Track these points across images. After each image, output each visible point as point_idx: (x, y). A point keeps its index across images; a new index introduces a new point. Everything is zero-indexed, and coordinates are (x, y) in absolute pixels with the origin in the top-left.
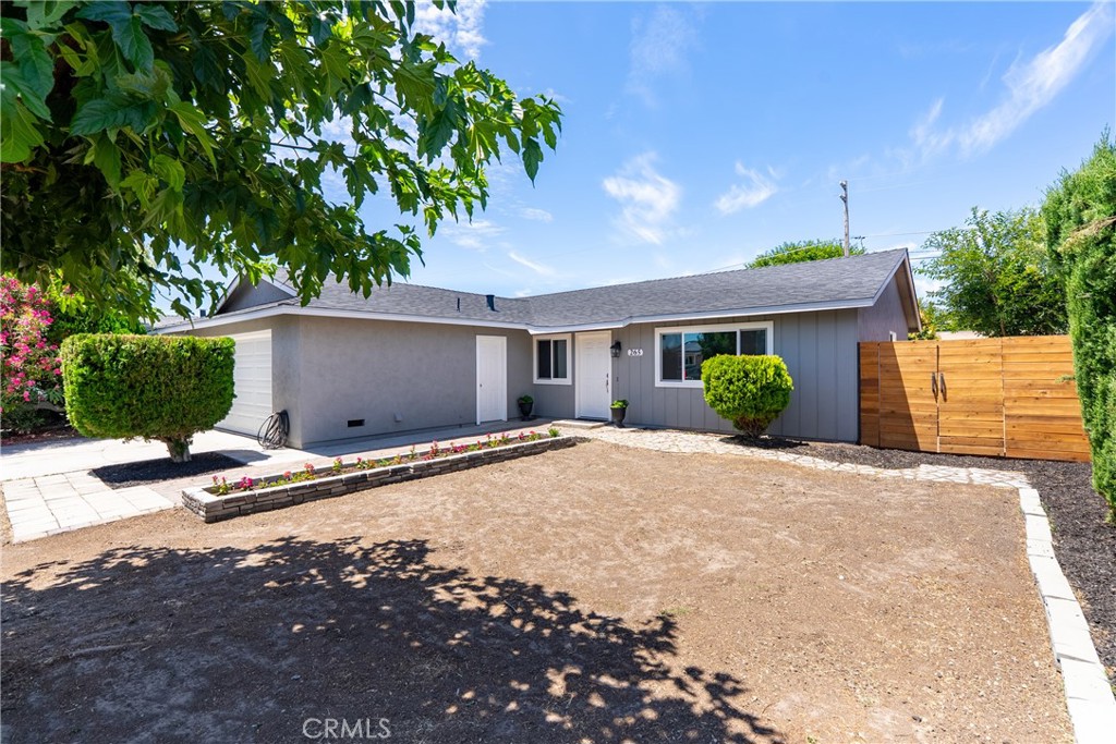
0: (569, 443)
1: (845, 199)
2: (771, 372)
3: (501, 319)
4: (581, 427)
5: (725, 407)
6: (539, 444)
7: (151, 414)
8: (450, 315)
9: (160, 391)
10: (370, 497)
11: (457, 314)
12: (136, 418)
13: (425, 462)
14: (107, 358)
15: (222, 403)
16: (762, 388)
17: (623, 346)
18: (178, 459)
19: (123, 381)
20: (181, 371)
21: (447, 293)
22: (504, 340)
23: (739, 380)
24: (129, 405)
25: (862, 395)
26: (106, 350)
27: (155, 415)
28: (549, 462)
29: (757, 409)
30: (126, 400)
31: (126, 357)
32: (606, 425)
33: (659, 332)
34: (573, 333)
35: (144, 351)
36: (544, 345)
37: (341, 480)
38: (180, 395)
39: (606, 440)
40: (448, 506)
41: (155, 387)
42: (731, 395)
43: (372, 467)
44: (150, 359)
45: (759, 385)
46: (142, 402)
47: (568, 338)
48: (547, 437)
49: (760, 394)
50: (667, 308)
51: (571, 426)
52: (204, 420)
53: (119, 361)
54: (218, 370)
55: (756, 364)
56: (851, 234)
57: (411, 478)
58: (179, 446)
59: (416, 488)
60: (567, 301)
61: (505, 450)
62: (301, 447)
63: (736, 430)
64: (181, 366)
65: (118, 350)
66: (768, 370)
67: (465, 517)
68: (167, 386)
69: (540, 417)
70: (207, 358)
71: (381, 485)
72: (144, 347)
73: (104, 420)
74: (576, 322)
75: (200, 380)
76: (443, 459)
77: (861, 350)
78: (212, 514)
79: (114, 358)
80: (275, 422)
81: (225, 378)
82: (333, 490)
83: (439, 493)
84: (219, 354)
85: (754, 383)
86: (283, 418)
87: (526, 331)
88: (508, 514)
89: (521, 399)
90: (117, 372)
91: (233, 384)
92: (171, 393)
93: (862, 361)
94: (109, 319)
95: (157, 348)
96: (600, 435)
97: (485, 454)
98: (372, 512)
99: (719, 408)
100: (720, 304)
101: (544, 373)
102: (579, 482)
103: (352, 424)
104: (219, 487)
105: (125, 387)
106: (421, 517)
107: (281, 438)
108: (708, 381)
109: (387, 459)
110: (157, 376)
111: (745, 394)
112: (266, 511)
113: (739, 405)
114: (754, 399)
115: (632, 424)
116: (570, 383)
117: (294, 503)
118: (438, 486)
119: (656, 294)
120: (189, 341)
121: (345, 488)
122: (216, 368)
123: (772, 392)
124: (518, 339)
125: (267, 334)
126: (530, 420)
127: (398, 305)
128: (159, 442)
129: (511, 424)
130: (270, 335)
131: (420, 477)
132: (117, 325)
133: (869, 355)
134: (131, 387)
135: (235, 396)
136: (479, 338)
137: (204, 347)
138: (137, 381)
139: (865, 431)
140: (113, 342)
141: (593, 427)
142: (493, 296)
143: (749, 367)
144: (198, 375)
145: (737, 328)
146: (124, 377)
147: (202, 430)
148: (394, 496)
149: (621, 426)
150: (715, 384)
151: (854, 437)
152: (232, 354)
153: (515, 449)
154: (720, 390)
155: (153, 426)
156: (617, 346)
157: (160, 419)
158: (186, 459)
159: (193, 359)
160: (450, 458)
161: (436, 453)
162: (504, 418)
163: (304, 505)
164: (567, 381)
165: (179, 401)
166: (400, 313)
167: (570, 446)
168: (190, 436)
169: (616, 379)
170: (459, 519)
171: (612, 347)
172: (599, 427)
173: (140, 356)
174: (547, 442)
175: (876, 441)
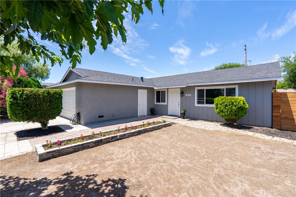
0: (169, 125)
1: (245, 50)
2: (242, 102)
3: (146, 84)
4: (171, 118)
5: (223, 114)
6: (160, 125)
7: (34, 114)
8: (130, 83)
9: (37, 107)
10: (103, 149)
11: (132, 82)
12: (29, 116)
13: (123, 133)
14: (18, 96)
15: (58, 111)
16: (238, 108)
17: (184, 93)
18: (44, 129)
19: (25, 104)
20: (44, 100)
21: (129, 77)
22: (146, 91)
23: (229, 105)
24: (27, 111)
25: (273, 111)
26: (19, 93)
27: (35, 115)
28: (165, 133)
29: (236, 115)
30: (25, 110)
31: (25, 96)
32: (178, 118)
33: (196, 88)
34: (168, 89)
35: (31, 94)
36: (158, 92)
37: (93, 142)
38: (43, 108)
39: (180, 123)
40: (133, 155)
41: (35, 106)
42: (226, 110)
43: (105, 136)
44: (33, 96)
45: (237, 107)
46: (31, 110)
47: (166, 90)
48: (162, 123)
49: (237, 110)
50: (199, 81)
51: (167, 118)
52: (52, 116)
53: (23, 97)
54: (57, 100)
55: (236, 100)
56: (247, 60)
57: (118, 140)
58: (44, 124)
59: (120, 144)
60: (164, 79)
61: (150, 128)
62: (83, 124)
63: (225, 121)
64: (44, 99)
65: (23, 93)
66: (241, 102)
67: (140, 162)
68: (39, 105)
69: (157, 114)
70: (53, 96)
71: (107, 143)
72: (31, 92)
73: (18, 116)
74: (169, 85)
75: (51, 103)
76: (129, 132)
77: (273, 95)
78: (42, 158)
79: (21, 96)
80: (76, 116)
81: (59, 103)
82: (90, 146)
83: (128, 147)
84: (57, 95)
85: (235, 106)
86: (78, 115)
87: (153, 88)
88: (157, 161)
89: (151, 109)
90: (22, 101)
91: (62, 104)
92: (41, 108)
93: (273, 99)
94: (31, 84)
95: (36, 93)
96: (178, 121)
97: (143, 130)
98: (103, 158)
99: (221, 114)
100: (218, 80)
101: (158, 101)
102: (179, 143)
103: (100, 117)
104: (48, 144)
105: (25, 105)
106: (122, 162)
107: (78, 121)
108: (217, 105)
109: (110, 132)
110: (36, 102)
111: (232, 110)
112: (63, 155)
113: (229, 114)
114: (235, 112)
115: (187, 118)
116: (167, 104)
117: (75, 151)
118: (128, 143)
119: (193, 77)
120: (47, 90)
121: (94, 145)
122: (56, 99)
123: (241, 110)
124: (150, 90)
125: (74, 89)
126: (154, 115)
127: (114, 79)
128: (38, 123)
129: (149, 117)
130: (75, 89)
131: (121, 139)
132: (33, 85)
133: (277, 97)
134: (27, 105)
135: (63, 108)
136: (139, 90)
137: (52, 92)
138: (29, 104)
139: (274, 124)
140: (21, 91)
141: (175, 119)
142: (143, 77)
143: (233, 101)
144: (50, 101)
145: (224, 87)
146: (25, 102)
147: (52, 119)
148: (112, 148)
149: (184, 118)
150: (220, 106)
151: (270, 125)
152: (62, 95)
153: (153, 128)
154: (222, 108)
155: (35, 118)
156: (182, 93)
157: (37, 116)
158: (46, 129)
159: (48, 96)
160: (132, 131)
161: (126, 129)
162: (146, 115)
163: (78, 152)
165: (43, 110)
166: (115, 82)
167: (170, 126)
168: (48, 121)
169: (182, 103)
170: (137, 164)
171: (181, 93)
172: (177, 118)
173: (30, 95)
174: (163, 125)
175: (279, 127)
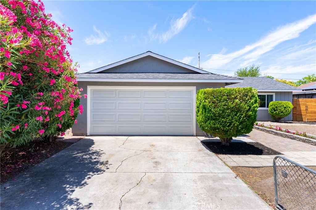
25: (293, 110)
133: (295, 102)
139: (294, 118)
145: (266, 94)
151: (292, 120)
175: (296, 120)
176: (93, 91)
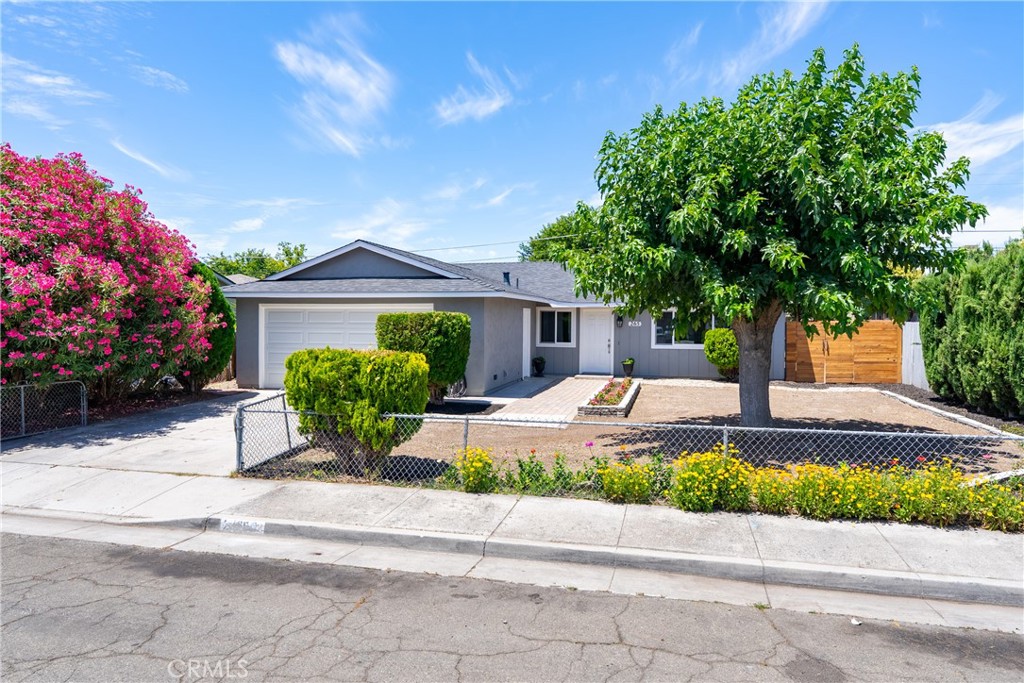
17: (624, 319)
22: (529, 311)
25: (788, 352)
34: (578, 309)
36: (546, 315)
47: (573, 312)
62: (482, 394)
77: (787, 327)
93: (787, 334)
101: (546, 338)
103: (495, 378)
108: (713, 344)
116: (575, 346)
133: (792, 330)
136: (524, 311)
139: (789, 373)
150: (719, 346)
151: (782, 375)
156: (619, 320)
162: (529, 375)
164: (572, 344)
169: (617, 343)
175: (794, 378)
176: (270, 312)
